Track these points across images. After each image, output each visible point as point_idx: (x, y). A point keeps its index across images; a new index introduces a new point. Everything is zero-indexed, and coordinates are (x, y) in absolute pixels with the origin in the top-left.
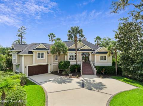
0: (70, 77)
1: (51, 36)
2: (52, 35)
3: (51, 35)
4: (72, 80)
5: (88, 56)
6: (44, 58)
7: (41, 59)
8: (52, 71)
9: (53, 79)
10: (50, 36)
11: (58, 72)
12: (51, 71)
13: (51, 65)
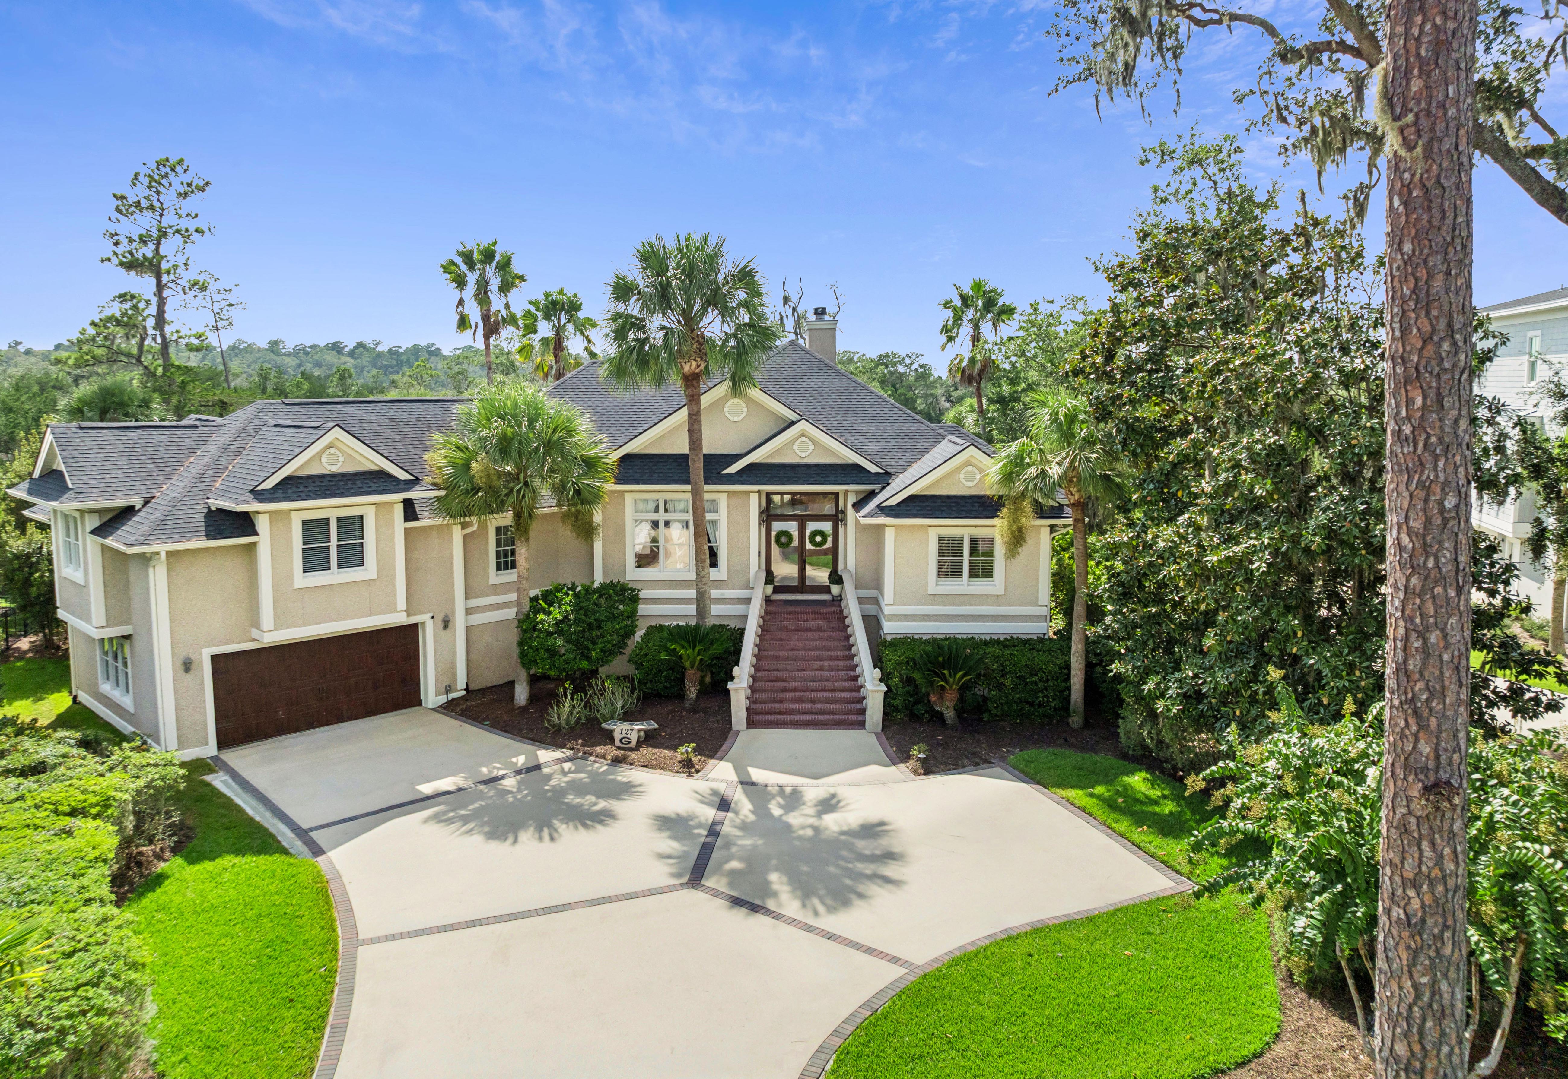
0: (617, 761)
1: (472, 278)
2: (490, 271)
3: (471, 266)
4: (627, 790)
5: (827, 527)
6: (369, 570)
7: (334, 576)
8: (461, 683)
9: (446, 784)
10: (460, 282)
11: (521, 694)
12: (448, 690)
13: (446, 624)
